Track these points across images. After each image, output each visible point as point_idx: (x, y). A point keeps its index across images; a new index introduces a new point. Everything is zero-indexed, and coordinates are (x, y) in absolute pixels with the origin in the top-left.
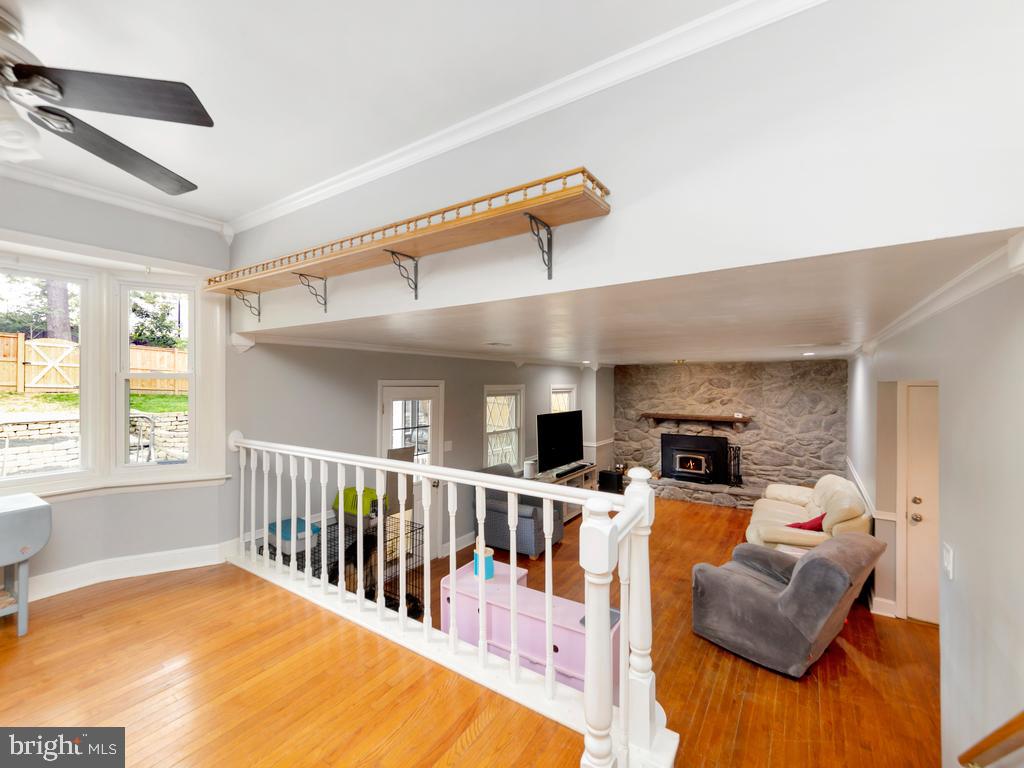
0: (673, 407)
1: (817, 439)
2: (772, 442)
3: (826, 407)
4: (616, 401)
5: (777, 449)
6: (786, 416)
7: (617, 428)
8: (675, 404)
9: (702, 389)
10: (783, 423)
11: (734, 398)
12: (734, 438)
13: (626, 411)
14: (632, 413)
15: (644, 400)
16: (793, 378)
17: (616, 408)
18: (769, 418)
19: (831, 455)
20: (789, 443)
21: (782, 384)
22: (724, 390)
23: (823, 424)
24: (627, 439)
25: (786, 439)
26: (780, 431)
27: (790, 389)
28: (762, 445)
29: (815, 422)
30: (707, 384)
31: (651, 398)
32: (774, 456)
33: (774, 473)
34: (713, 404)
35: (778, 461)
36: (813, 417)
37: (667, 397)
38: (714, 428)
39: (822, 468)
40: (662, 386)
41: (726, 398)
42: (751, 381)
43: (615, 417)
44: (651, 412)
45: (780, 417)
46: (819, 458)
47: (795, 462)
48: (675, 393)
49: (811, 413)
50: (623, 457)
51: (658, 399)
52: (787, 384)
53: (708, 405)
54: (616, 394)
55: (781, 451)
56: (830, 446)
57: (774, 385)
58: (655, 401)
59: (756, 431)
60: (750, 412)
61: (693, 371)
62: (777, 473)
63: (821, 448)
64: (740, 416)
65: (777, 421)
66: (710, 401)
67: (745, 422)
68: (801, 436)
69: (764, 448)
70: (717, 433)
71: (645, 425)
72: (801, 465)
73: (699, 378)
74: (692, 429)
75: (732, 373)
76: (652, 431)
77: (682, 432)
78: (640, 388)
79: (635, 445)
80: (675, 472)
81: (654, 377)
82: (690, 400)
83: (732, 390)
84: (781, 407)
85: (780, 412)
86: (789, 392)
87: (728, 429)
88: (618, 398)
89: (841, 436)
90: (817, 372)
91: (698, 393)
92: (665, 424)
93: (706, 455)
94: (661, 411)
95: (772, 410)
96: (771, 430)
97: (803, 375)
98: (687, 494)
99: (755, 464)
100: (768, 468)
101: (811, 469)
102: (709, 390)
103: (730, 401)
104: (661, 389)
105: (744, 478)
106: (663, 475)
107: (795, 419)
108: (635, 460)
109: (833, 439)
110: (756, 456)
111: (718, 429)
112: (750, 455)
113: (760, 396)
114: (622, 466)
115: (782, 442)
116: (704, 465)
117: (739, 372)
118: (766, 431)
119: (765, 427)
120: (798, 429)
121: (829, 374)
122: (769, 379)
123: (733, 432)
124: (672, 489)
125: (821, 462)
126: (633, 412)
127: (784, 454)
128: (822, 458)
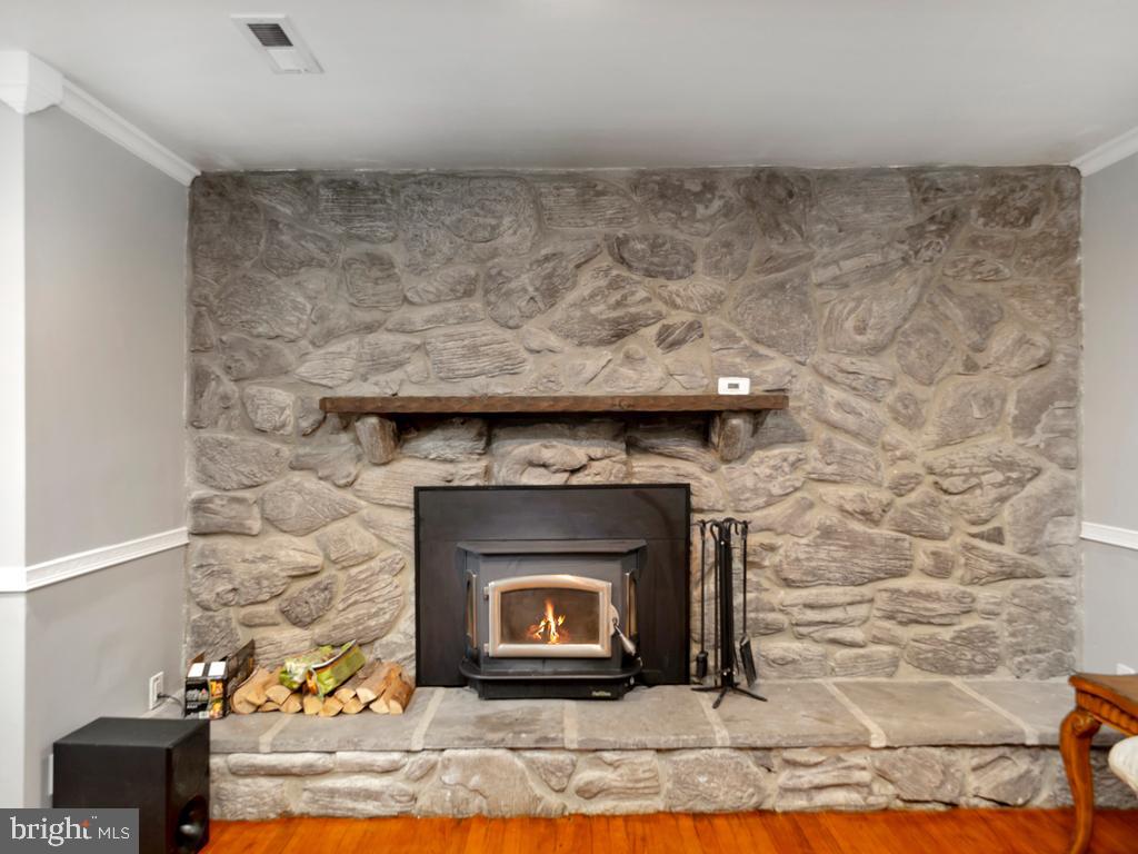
0: (462, 366)
1: (996, 466)
2: (849, 492)
3: (1022, 342)
4: (199, 346)
5: (866, 516)
6: (892, 383)
7: (206, 478)
8: (474, 351)
9: (587, 283)
10: (882, 413)
11: (709, 320)
13: (252, 389)
14: (279, 402)
15: (330, 335)
16: (917, 232)
17: (200, 379)
18: (833, 394)
19: (1035, 523)
20: (899, 488)
21: (877, 258)
22: (673, 286)
23: (1011, 408)
24: (256, 525)
25: (890, 473)
26: (870, 443)
27: (903, 276)
28: (811, 506)
29: (988, 402)
30: (605, 261)
31: (370, 328)
32: (855, 544)
33: (852, 611)
34: (631, 344)
35: (865, 562)
36: (981, 381)
37: (438, 320)
38: (632, 447)
39: (1011, 576)
40: (417, 269)
41: (678, 318)
42: (775, 246)
43: (195, 423)
44: (368, 390)
45: (871, 389)
46: (997, 536)
47: (922, 561)
48: (476, 304)
49: (971, 367)
50: (235, 614)
51: (401, 329)
52: (894, 255)
53: (606, 353)
54: (201, 310)
55: (876, 523)
56: (1031, 489)
57: (847, 265)
58: (387, 341)
59: (791, 451)
60: (775, 369)
61: (549, 201)
62: (862, 610)
63: (1002, 499)
64: (745, 388)
65: (863, 405)
66: (621, 332)
67: (757, 411)
68: (940, 458)
69: (816, 517)
70: (648, 469)
71: (338, 449)
72: (941, 569)
73: (577, 233)
74: (547, 455)
75: (701, 210)
76: (373, 478)
77: (503, 475)
78: (315, 280)
79: (295, 551)
80: (476, 659)
81: (382, 229)
82: (538, 333)
83: (701, 285)
84: (875, 350)
85: (870, 367)
86: (900, 293)
87: (689, 448)
88: (210, 327)
89: (1066, 450)
90: (991, 210)
91: (572, 297)
92: (431, 443)
93: (614, 567)
94: (413, 384)
95: (846, 362)
96: (841, 441)
97: (948, 223)
98: (545, 773)
99: (788, 583)
100: (838, 593)
101: (975, 581)
102: (615, 284)
103: (694, 328)
104: (414, 285)
105: (763, 648)
106: (425, 678)
107: (921, 392)
108: (297, 623)
109: (1040, 461)
110: (792, 548)
111: (646, 451)
112: (772, 548)
113: (804, 307)
114: (218, 669)
115: (879, 485)
116: (608, 614)
117: (728, 211)
118: (827, 449)
119: (823, 434)
120: (931, 433)
121: (1028, 221)
122: (833, 241)
123: (709, 457)
124: (480, 765)
125: (1007, 551)
126: (283, 397)
127: (884, 532)
128: (1008, 537)
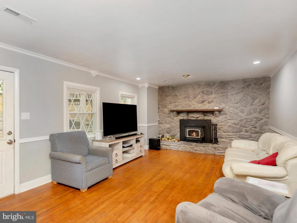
0: (185, 106)
1: (255, 118)
2: (232, 121)
3: (260, 101)
4: (159, 105)
5: (235, 124)
6: (240, 107)
7: (159, 118)
8: (186, 105)
9: (199, 96)
10: (238, 111)
11: (214, 100)
12: (214, 119)
13: (164, 109)
14: (166, 110)
15: (171, 103)
16: (243, 88)
17: (159, 108)
18: (231, 109)
19: (262, 126)
20: (241, 121)
21: (238, 91)
22: (210, 96)
23: (258, 110)
24: (164, 123)
25: (239, 119)
26: (236, 115)
27: (241, 93)
28: (228, 123)
29: (254, 110)
30: (201, 93)
31: (175, 102)
32: (234, 128)
33: (233, 136)
34: (204, 103)
35: (235, 130)
36: (253, 107)
37: (182, 101)
38: (204, 115)
39: (257, 133)
40: (180, 96)
41: (210, 100)
42: (223, 90)
43: (158, 112)
44: (175, 109)
45: (237, 108)
46: (256, 128)
47: (244, 130)
48: (186, 99)
49: (252, 105)
50: (162, 132)
51: (178, 102)
52: (240, 91)
53: (201, 104)
54: (159, 101)
55: (237, 125)
56: (261, 121)
57: (233, 92)
58: (177, 104)
59: (225, 116)
60: (222, 106)
61: (195, 87)
62: (235, 136)
63: (257, 123)
64: (217, 108)
65: (235, 110)
66: (203, 102)
67: (220, 111)
68: (246, 117)
69: (228, 124)
70: (206, 118)
71: (172, 115)
72: (247, 131)
73: (198, 91)
74: (194, 116)
75: (213, 87)
76: (175, 118)
77: (189, 118)
78: (170, 97)
79: (168, 126)
80: (186, 138)
81: (176, 92)
82: (193, 102)
83: (213, 96)
84: (237, 103)
85: (236, 105)
86: (241, 95)
87: (211, 115)
88: (160, 103)
89: (267, 116)
90: (255, 84)
91: (197, 98)
92: (181, 115)
93: (201, 128)
94: (180, 108)
95: (232, 105)
96: (232, 115)
97: (248, 86)
98: (191, 148)
99: (224, 132)
100: (231, 134)
101: (252, 133)
102: (202, 96)
103: (212, 101)
104: (180, 97)
105: (219, 140)
106: (181, 140)
107: (244, 108)
108: (168, 133)
109: (262, 117)
110: (225, 128)
111: (206, 116)
112: (222, 128)
113: (227, 98)
114: (161, 136)
115: (238, 120)
116: (200, 133)
117: (217, 87)
118: (230, 116)
119: (229, 114)
120: (245, 114)
121: (261, 85)
122: (231, 89)
123: (214, 117)
124: (184, 146)
125: (257, 130)
126: (167, 110)
127: (238, 126)
128: (257, 128)
